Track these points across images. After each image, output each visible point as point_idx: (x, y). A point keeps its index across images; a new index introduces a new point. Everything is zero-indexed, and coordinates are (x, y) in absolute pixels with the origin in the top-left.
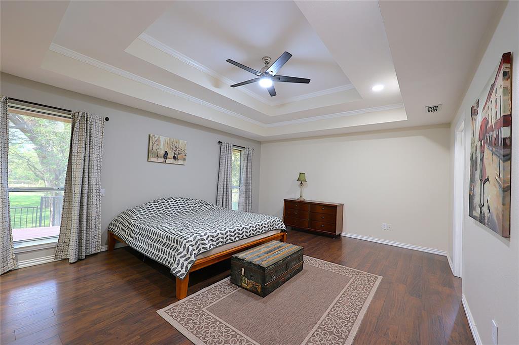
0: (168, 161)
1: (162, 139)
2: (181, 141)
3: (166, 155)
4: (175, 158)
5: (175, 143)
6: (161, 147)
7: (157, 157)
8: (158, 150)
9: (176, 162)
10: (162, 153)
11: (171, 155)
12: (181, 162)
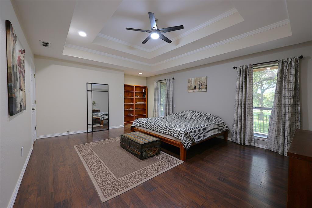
0: (196, 90)
1: (193, 80)
2: (203, 78)
3: (195, 88)
4: (200, 88)
5: (199, 80)
6: (193, 84)
7: (191, 89)
8: (191, 86)
9: (200, 91)
10: (193, 87)
11: (197, 87)
12: (203, 90)
